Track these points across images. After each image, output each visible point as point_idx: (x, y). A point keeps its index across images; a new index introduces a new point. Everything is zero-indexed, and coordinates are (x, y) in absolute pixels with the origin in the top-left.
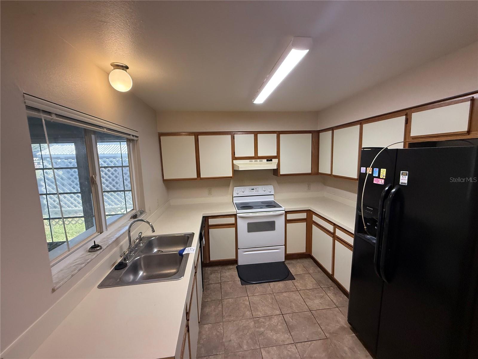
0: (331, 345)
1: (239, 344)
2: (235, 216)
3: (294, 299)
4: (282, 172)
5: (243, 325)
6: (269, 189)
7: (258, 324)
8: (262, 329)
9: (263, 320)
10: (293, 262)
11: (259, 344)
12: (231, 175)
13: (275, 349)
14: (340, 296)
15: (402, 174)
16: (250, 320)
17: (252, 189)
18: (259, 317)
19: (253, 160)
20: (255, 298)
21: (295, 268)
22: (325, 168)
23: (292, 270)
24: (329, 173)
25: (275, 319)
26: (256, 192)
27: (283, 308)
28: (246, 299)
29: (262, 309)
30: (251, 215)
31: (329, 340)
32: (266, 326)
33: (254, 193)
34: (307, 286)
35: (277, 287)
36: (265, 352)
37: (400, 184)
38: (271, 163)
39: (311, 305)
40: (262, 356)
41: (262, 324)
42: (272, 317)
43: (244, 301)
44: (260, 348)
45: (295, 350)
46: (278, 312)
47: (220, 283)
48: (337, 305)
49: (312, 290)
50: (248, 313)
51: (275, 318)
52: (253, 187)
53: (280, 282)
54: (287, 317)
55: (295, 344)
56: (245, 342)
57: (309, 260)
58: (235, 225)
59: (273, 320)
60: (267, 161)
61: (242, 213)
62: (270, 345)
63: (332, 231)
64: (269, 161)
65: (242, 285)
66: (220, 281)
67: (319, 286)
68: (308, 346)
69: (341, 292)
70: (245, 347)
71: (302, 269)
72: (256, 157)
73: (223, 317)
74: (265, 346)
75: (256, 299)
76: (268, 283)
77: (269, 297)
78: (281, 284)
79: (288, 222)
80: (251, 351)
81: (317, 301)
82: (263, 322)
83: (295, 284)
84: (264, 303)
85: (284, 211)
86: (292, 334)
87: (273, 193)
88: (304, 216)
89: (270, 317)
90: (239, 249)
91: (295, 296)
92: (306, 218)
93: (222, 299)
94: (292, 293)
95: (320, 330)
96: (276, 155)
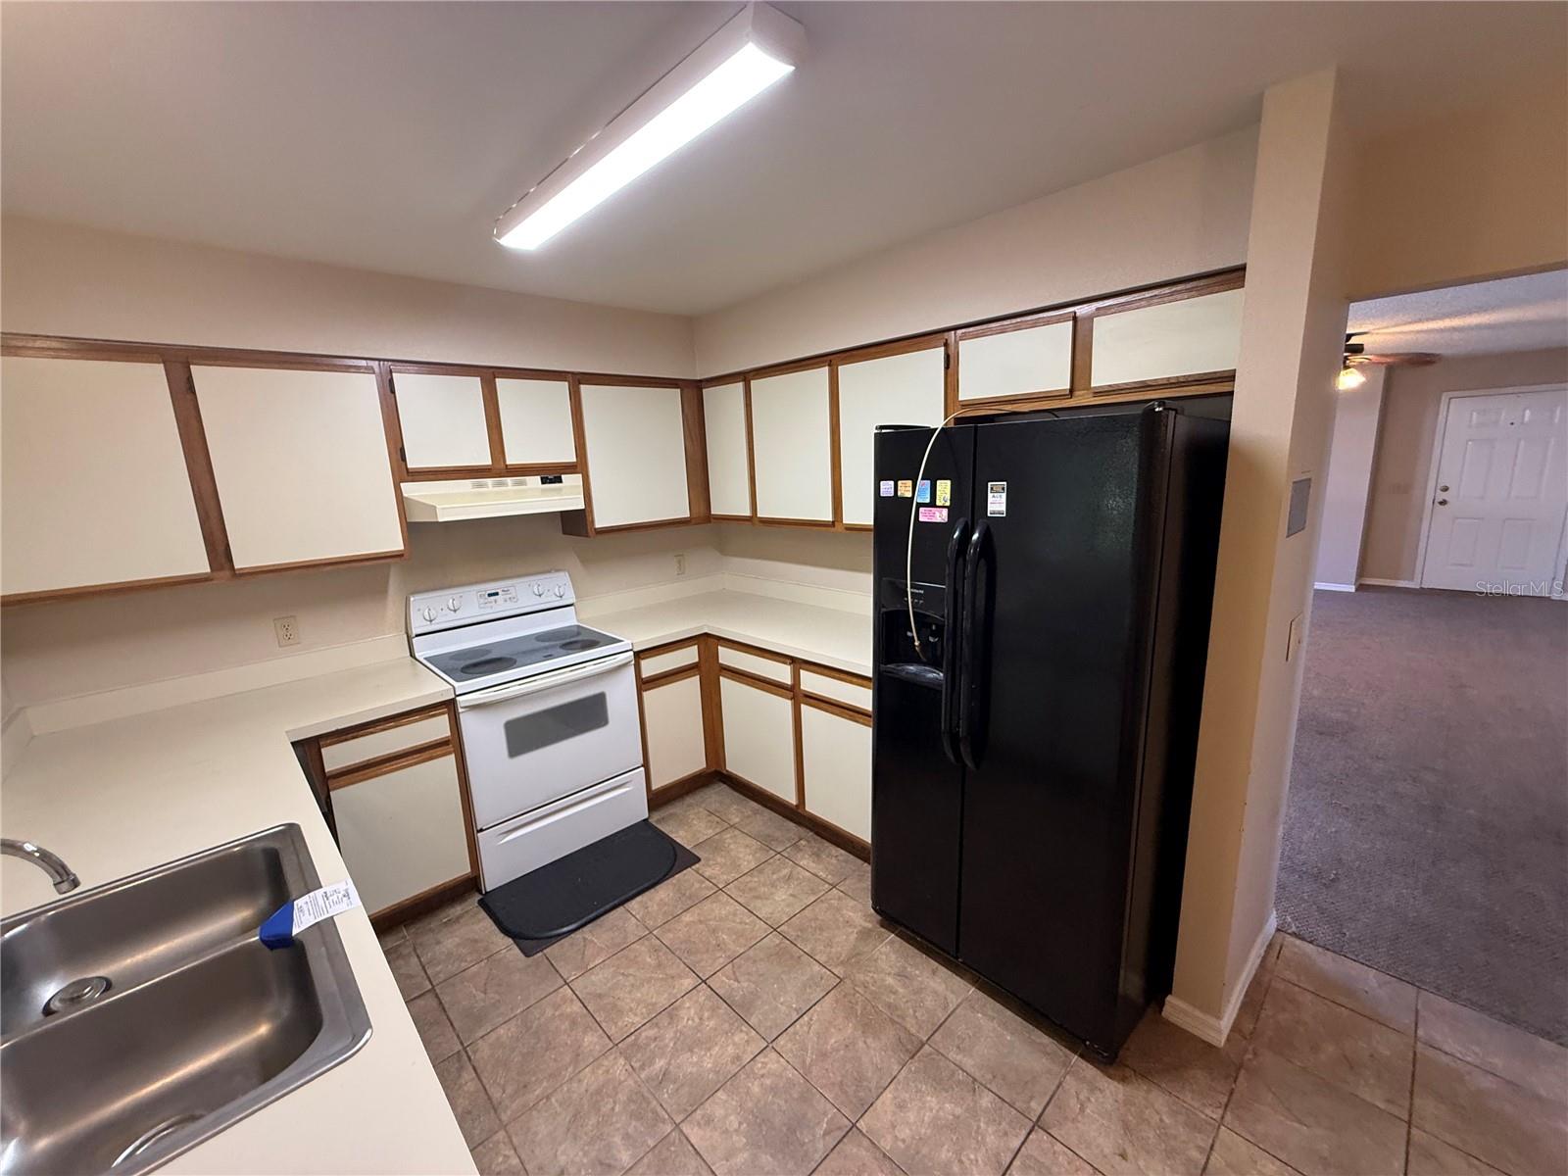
0: (858, 992)
1: (601, 1164)
2: (449, 706)
3: (721, 919)
4: (601, 521)
5: (587, 1091)
6: (556, 586)
7: (639, 1055)
8: (660, 1064)
9: (652, 1033)
10: (676, 809)
11: (667, 1116)
12: (396, 543)
13: (724, 1097)
14: (830, 855)
15: (992, 489)
16: (607, 1058)
17: (490, 595)
18: (633, 1030)
19: (489, 481)
20: (593, 977)
21: (686, 828)
22: (729, 500)
23: (681, 836)
24: (747, 513)
25: (689, 1008)
26: (509, 605)
27: (699, 962)
28: (564, 1000)
29: (633, 1000)
30: (515, 689)
31: (847, 981)
32: (667, 1046)
33: (501, 607)
34: (739, 866)
35: (655, 906)
36: (696, 1129)
37: (989, 515)
38: (560, 489)
39: (772, 914)
40: (692, 1146)
41: (653, 1046)
42: (676, 1009)
43: (557, 1007)
44: (677, 1125)
45: (778, 1062)
46: (688, 982)
47: (429, 991)
48: (831, 882)
49: (758, 868)
50: (591, 1041)
51: (688, 1005)
52: (492, 587)
53: (658, 887)
54: (722, 982)
55: (770, 1045)
56: (617, 1139)
57: (717, 790)
58: (454, 744)
59: (683, 1013)
60: (544, 481)
61: (472, 690)
62: (703, 1096)
63: (788, 680)
64: (552, 481)
65: (527, 955)
66: (427, 982)
67: (771, 852)
68: (805, 1028)
69: (827, 844)
70: (625, 1157)
71: (709, 821)
72: (500, 469)
73: (495, 1111)
74: (690, 1109)
75: (601, 976)
76: (621, 909)
77: (643, 948)
78: (663, 893)
79: (647, 686)
80: (650, 1155)
81: (781, 895)
82: (655, 1039)
83: (707, 874)
84: (634, 976)
85: (631, 653)
86: (753, 1021)
87: (570, 598)
88: (690, 655)
89: (671, 1010)
90: (482, 830)
91: (721, 909)
92: (697, 660)
93: (465, 1045)
94: (707, 906)
95: (817, 968)
96: (574, 459)
